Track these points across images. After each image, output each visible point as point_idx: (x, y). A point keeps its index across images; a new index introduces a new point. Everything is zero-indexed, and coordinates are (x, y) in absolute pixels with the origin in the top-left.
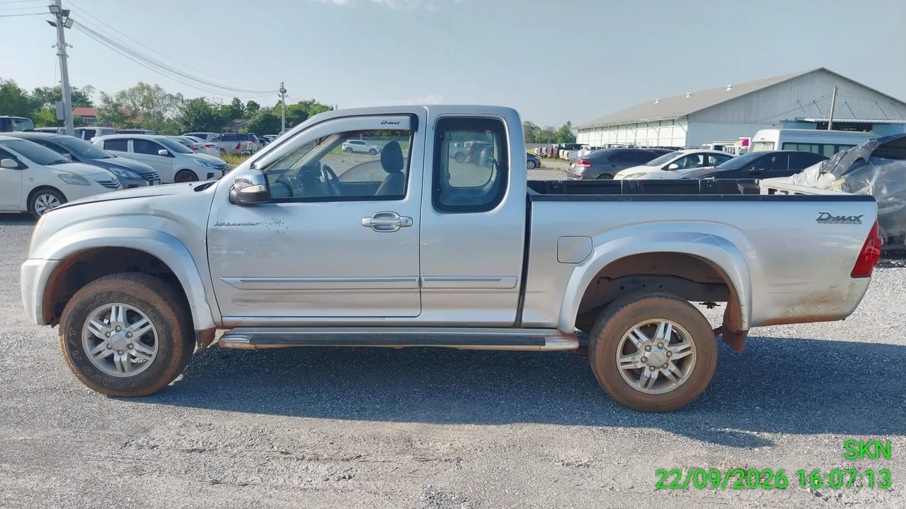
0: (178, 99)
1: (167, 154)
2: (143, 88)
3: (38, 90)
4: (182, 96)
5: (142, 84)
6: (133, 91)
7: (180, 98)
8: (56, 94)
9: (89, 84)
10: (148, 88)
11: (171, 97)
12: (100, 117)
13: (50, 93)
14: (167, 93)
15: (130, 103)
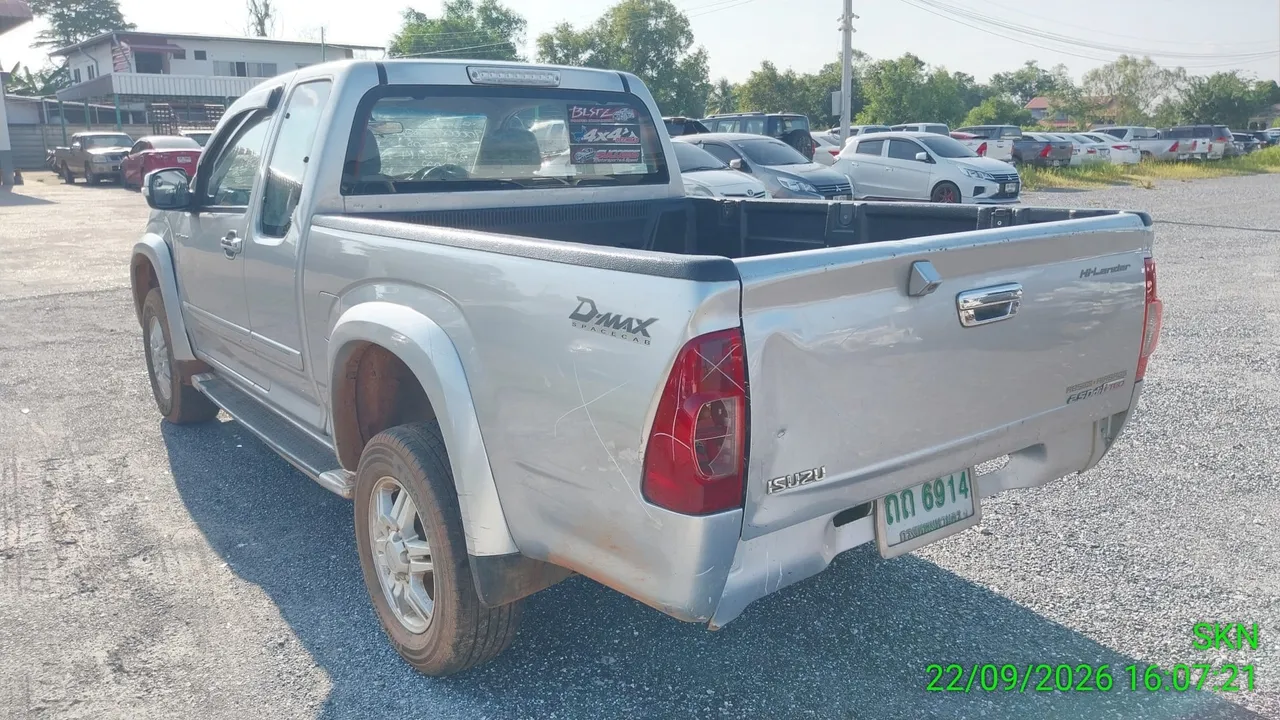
0: (1178, 76)
1: (925, 158)
2: (1127, 63)
3: (998, 77)
4: (1185, 72)
5: (1126, 57)
6: (1110, 69)
7: (1181, 74)
8: (1019, 81)
9: (1060, 63)
10: (1134, 63)
11: (1168, 73)
12: (1052, 109)
13: (1012, 79)
14: (1161, 69)
15: (1103, 86)
